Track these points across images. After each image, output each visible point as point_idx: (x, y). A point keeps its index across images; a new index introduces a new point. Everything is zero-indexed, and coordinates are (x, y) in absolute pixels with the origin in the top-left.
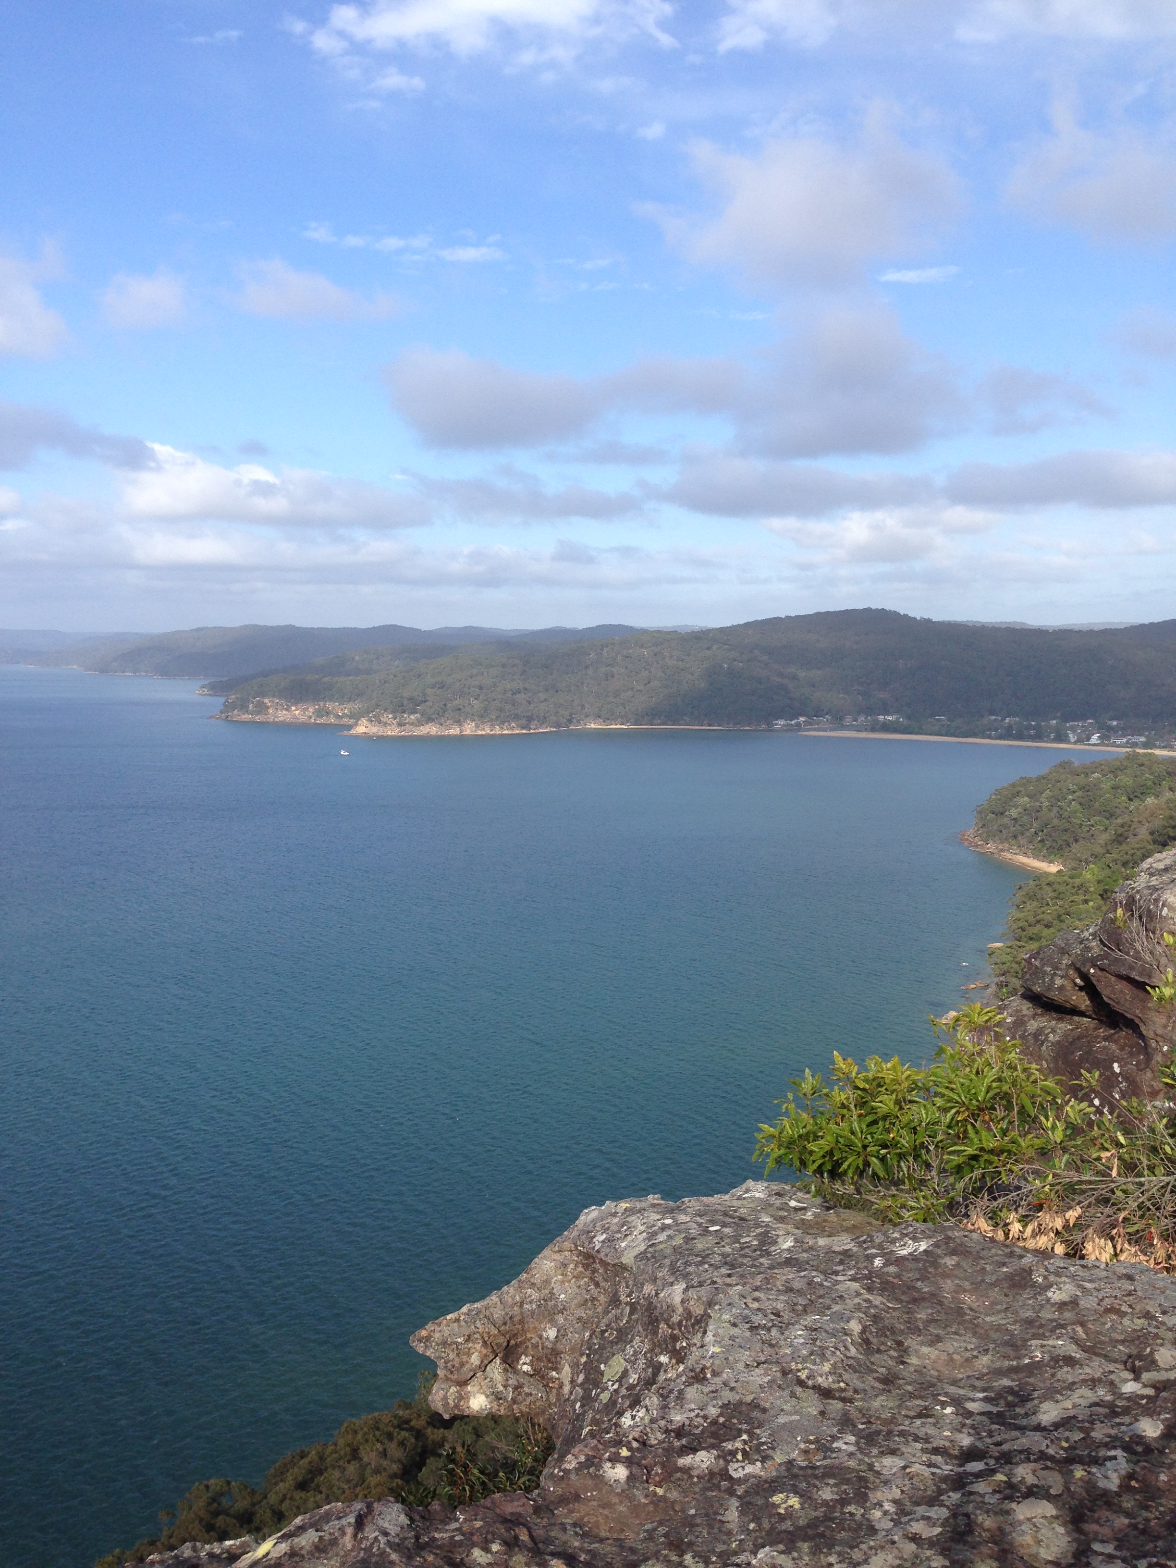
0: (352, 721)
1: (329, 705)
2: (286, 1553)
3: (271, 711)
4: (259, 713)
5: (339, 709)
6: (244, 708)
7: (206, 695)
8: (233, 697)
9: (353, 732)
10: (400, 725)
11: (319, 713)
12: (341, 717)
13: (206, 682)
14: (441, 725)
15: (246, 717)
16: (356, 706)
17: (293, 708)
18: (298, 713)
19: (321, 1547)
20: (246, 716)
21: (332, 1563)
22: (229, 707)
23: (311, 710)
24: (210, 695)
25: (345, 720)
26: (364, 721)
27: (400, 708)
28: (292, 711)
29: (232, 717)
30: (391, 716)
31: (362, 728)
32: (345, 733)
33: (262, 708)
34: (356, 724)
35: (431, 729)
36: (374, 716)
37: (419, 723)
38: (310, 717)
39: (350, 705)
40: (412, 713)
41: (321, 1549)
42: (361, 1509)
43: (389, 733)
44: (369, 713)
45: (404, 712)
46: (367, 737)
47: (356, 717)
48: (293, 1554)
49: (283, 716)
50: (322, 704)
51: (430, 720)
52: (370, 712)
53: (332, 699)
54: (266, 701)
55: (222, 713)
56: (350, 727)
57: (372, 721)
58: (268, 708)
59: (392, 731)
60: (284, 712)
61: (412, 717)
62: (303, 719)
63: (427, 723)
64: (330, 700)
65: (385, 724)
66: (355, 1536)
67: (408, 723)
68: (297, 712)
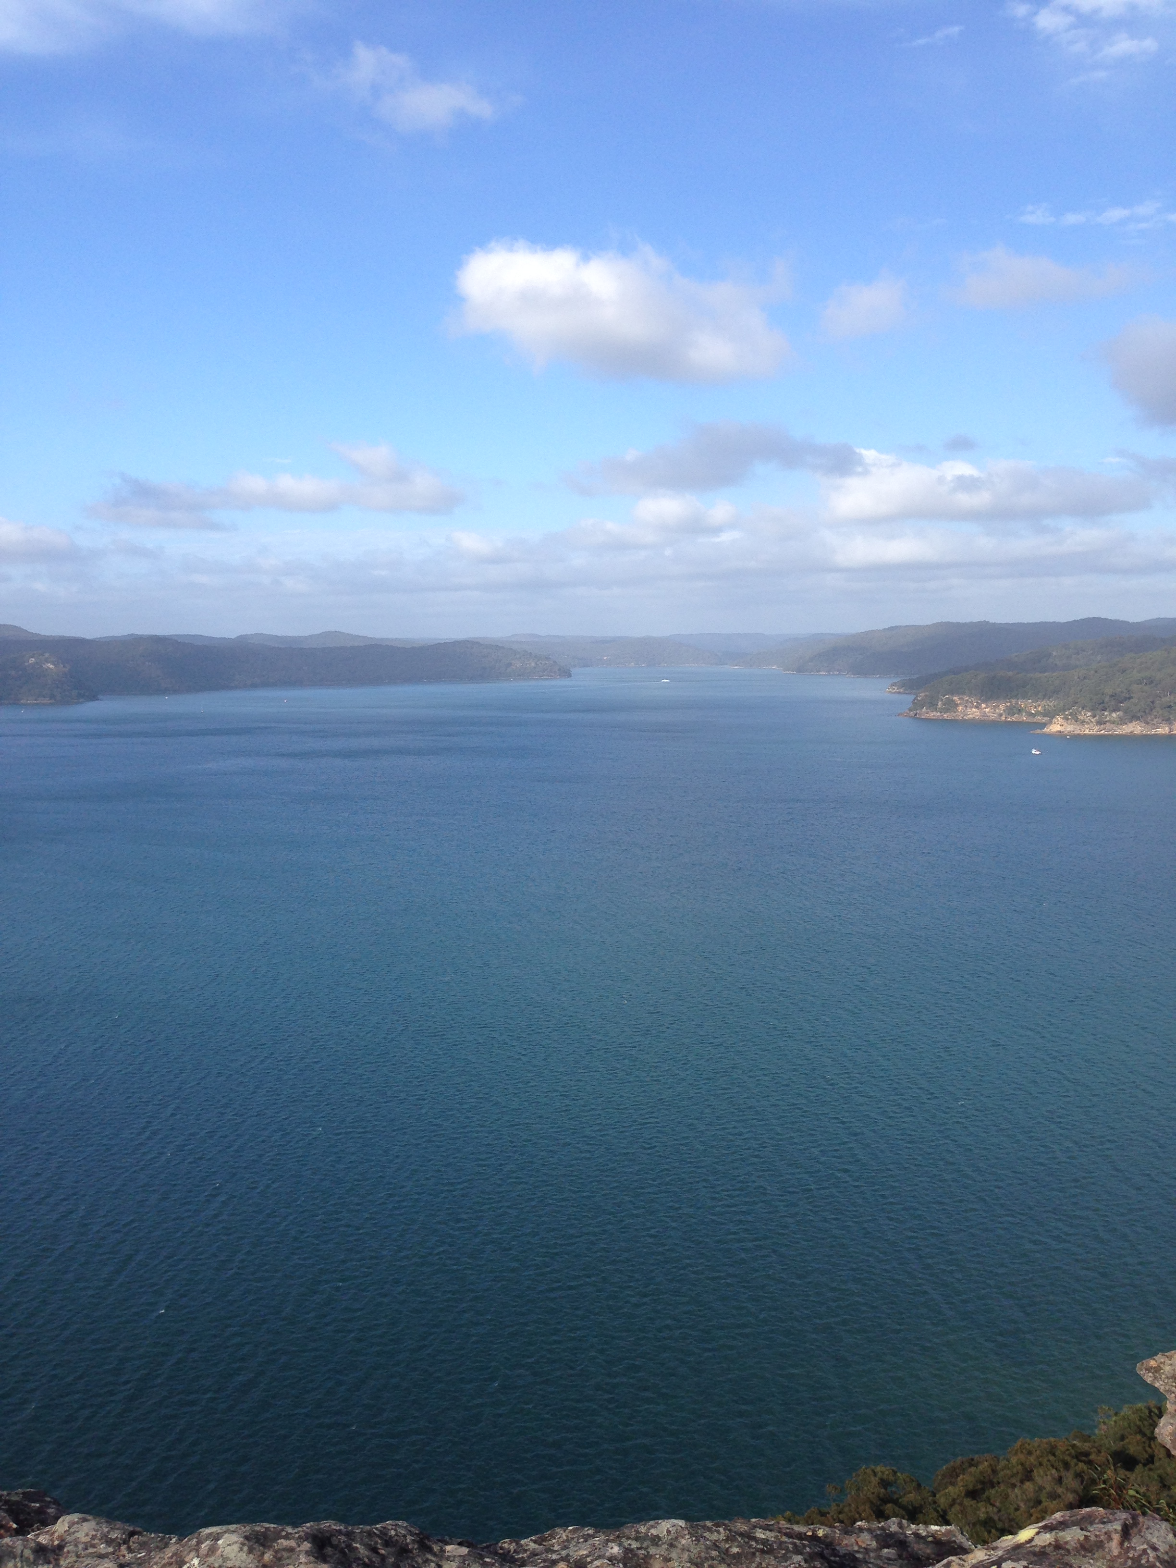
0: (1046, 719)
1: (1022, 703)
2: (1050, 1544)
3: (960, 708)
4: (947, 710)
5: (1033, 707)
6: (932, 705)
7: (895, 693)
8: (923, 694)
9: (1047, 730)
10: (1099, 723)
11: (1010, 711)
12: (1034, 715)
13: (895, 680)
14: (1147, 723)
15: (934, 715)
16: (1051, 703)
17: (983, 706)
18: (989, 711)
19: (1087, 1546)
20: (935, 713)
21: (1098, 1564)
22: (917, 705)
23: (1002, 707)
24: (899, 693)
25: (1039, 718)
26: (1059, 719)
27: (1099, 706)
28: (982, 709)
29: (920, 714)
30: (1089, 714)
31: (1055, 727)
32: (1038, 731)
33: (951, 706)
34: (1050, 722)
35: (1136, 728)
36: (1071, 714)
37: (1122, 721)
38: (1001, 715)
39: (1044, 703)
40: (1114, 711)
41: (1087, 1548)
42: (1126, 1519)
43: (1087, 732)
44: (1065, 710)
45: (1105, 710)
46: (1060, 735)
47: (1050, 715)
48: (1058, 1546)
49: (973, 713)
50: (1014, 701)
51: (1134, 718)
52: (1068, 710)
53: (1025, 696)
54: (956, 698)
55: (910, 710)
56: (1044, 725)
57: (1067, 719)
58: (957, 705)
59: (1090, 729)
60: (974, 710)
61: (1114, 715)
62: (993, 716)
63: (1131, 722)
64: (1023, 698)
65: (1083, 722)
66: (1121, 1544)
67: (1109, 721)
68: (987, 710)
